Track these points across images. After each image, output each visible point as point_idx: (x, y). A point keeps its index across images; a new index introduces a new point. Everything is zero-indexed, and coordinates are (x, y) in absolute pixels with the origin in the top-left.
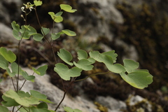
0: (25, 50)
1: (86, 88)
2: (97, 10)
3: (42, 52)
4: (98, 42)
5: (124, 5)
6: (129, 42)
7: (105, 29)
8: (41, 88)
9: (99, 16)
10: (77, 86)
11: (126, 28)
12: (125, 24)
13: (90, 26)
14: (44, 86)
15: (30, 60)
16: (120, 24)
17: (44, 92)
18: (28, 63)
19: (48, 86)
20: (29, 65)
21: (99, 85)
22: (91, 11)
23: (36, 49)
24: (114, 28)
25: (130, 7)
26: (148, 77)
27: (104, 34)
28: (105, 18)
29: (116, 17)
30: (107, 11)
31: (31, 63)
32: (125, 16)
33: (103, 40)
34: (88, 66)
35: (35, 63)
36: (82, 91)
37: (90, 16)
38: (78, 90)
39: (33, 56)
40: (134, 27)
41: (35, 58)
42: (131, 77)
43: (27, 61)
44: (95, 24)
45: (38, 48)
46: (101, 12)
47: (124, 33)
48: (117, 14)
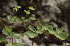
0: (19, 27)
1: (44, 41)
2: (49, 8)
3: (26, 27)
4: (50, 21)
5: (61, 5)
6: (64, 21)
7: (53, 16)
8: (25, 42)
9: (50, 11)
10: (41, 40)
11: (62, 15)
12: (62, 13)
13: (46, 15)
14: (26, 41)
15: (21, 30)
16: (59, 14)
17: (26, 43)
18: (20, 31)
19: (28, 41)
20: (20, 32)
21: (50, 39)
22: (47, 8)
23: (23, 26)
24: (57, 15)
25: (63, 6)
26: (66, 35)
27: (53, 18)
28: (53, 11)
29: (58, 11)
30: (54, 8)
31: (21, 32)
32: (61, 10)
33: (52, 20)
34: (41, 32)
35: (23, 32)
36: (43, 42)
37: (46, 11)
38: (41, 42)
39: (22, 29)
40: (66, 14)
41: (22, 30)
42: (59, 35)
43: (19, 31)
44: (48, 14)
45: (24, 25)
46: (51, 9)
47: (61, 17)
48: (58, 9)
